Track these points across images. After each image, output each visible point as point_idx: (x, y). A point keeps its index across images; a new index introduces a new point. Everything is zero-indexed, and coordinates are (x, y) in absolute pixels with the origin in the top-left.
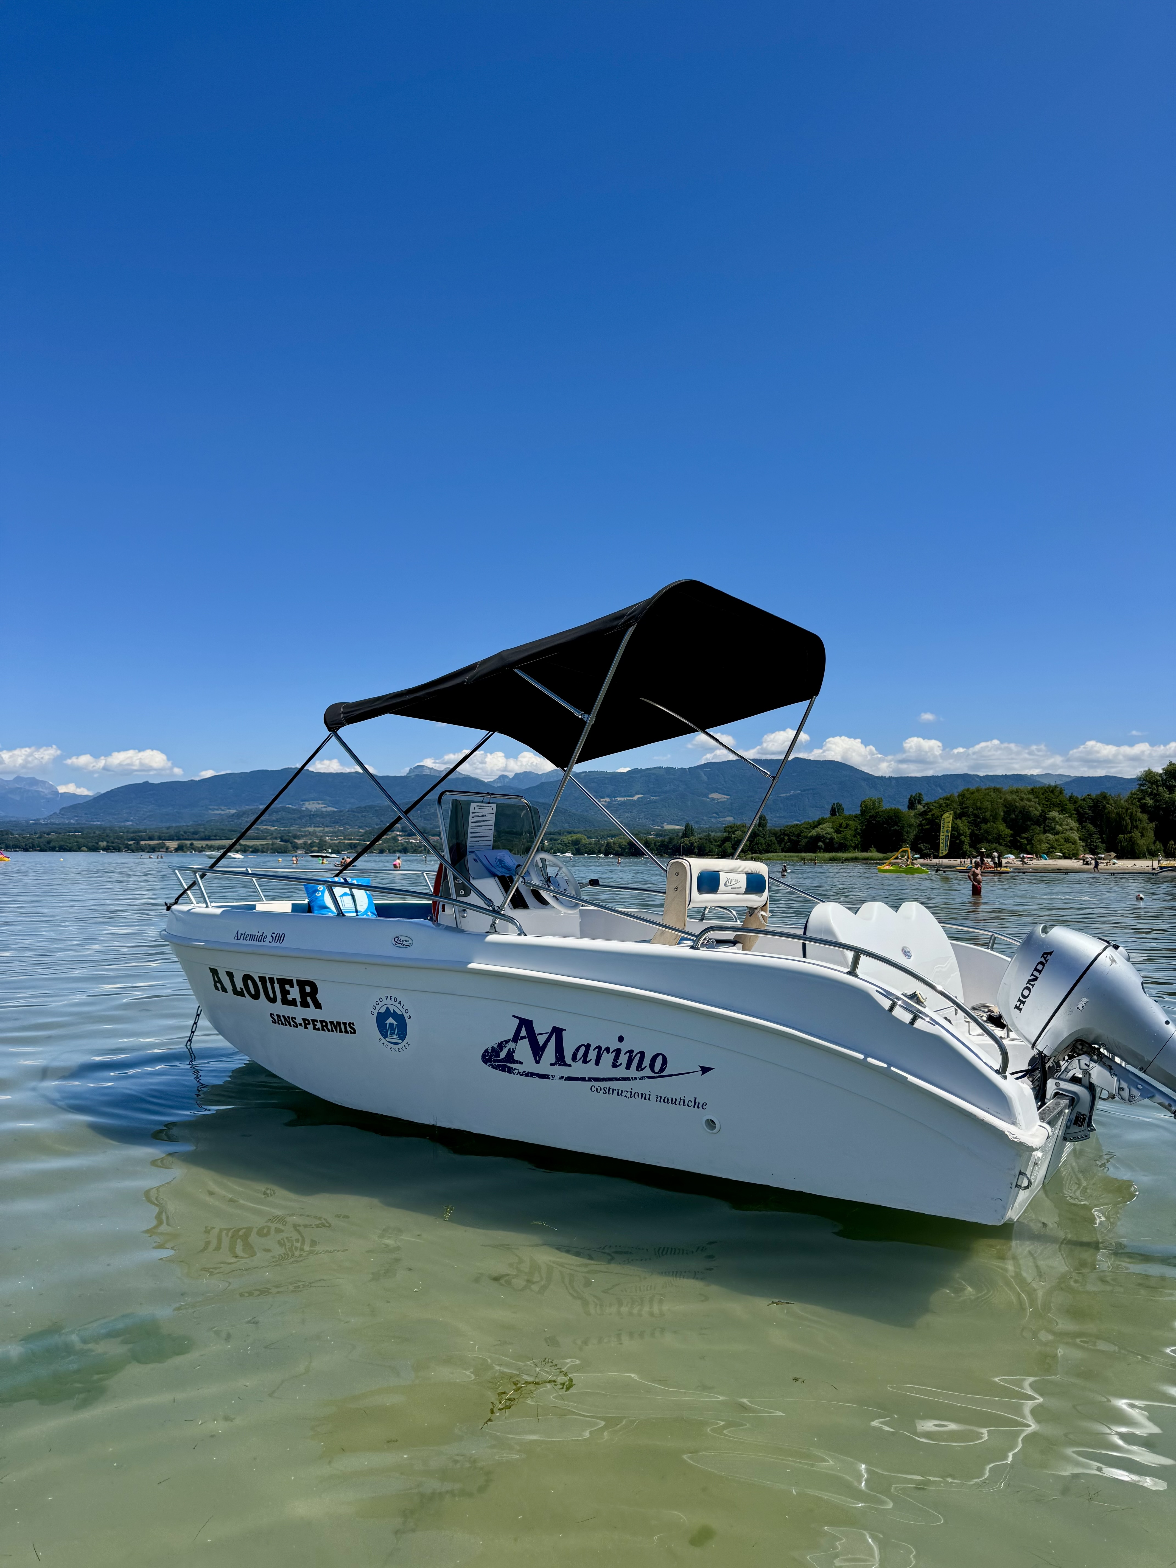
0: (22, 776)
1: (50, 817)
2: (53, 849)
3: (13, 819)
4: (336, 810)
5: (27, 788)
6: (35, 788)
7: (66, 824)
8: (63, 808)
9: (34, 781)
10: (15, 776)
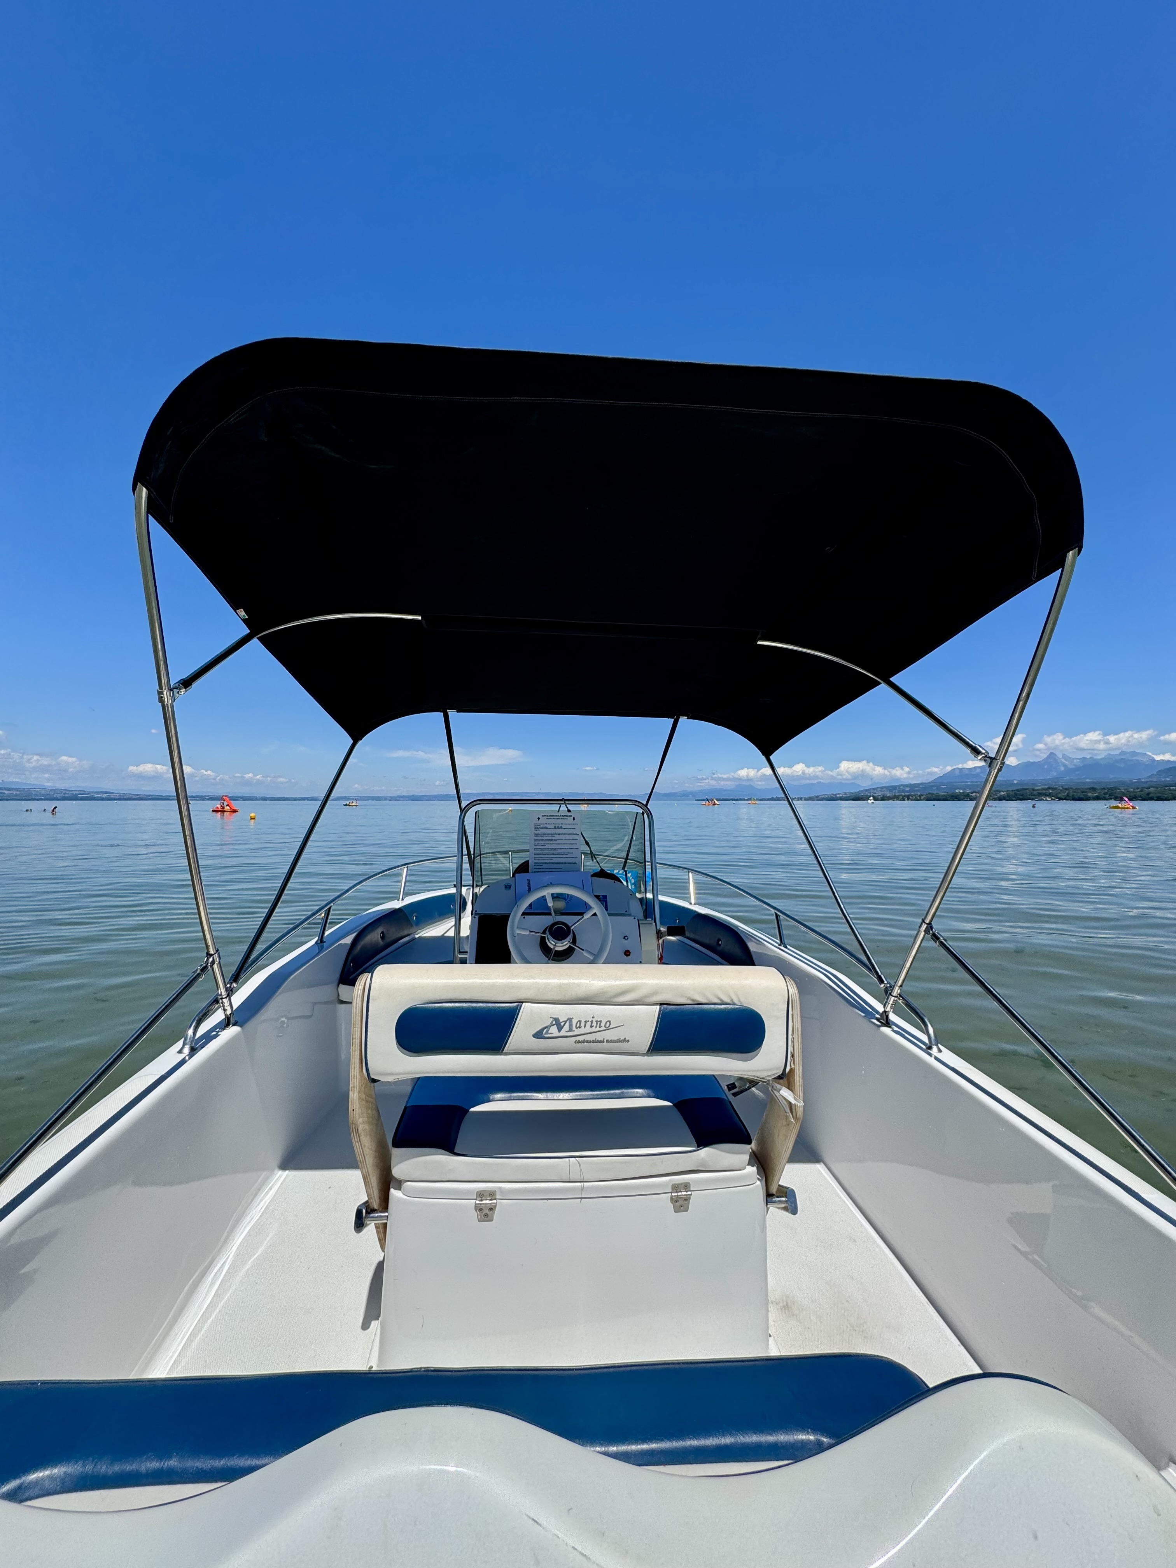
0: (1124, 750)
1: (1150, 777)
2: (1152, 799)
3: (1120, 779)
5: (1130, 758)
6: (1135, 758)
7: (1162, 781)
8: (1159, 771)
9: (1134, 754)
10: (1120, 751)
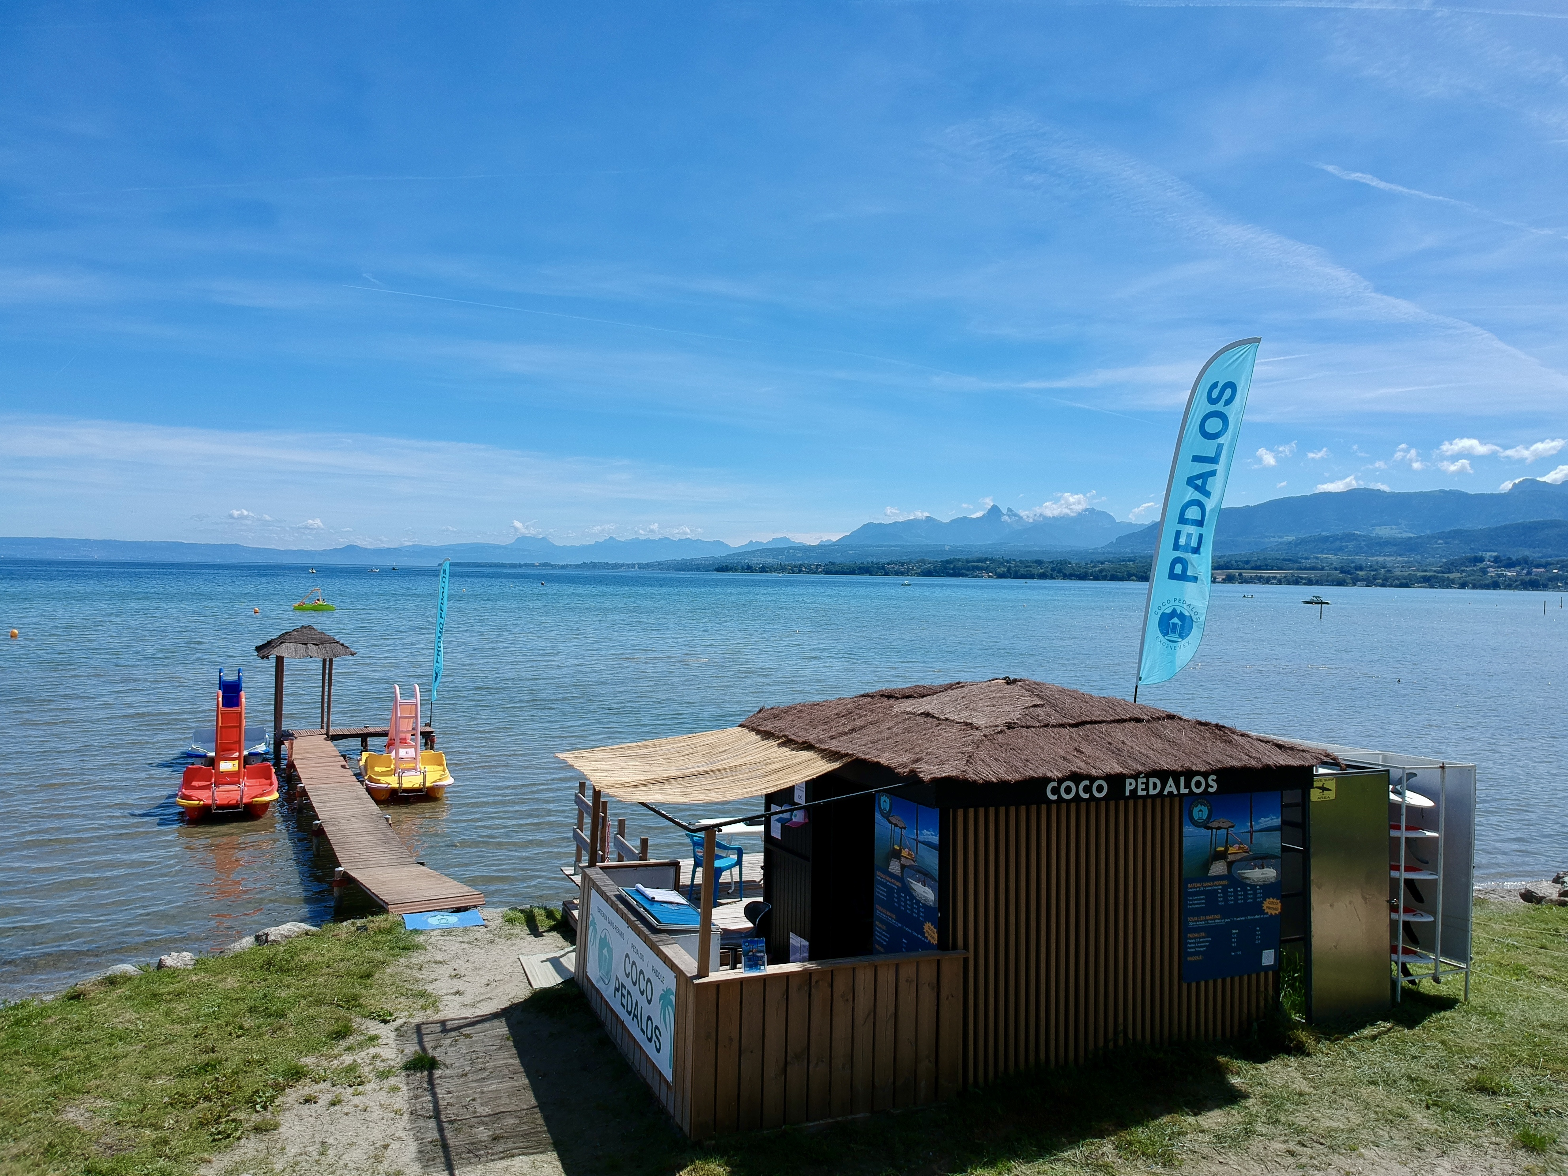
1: (1108, 545)
2: (1104, 578)
3: (1074, 549)
4: (1412, 535)
7: (1121, 553)
8: (1119, 538)
